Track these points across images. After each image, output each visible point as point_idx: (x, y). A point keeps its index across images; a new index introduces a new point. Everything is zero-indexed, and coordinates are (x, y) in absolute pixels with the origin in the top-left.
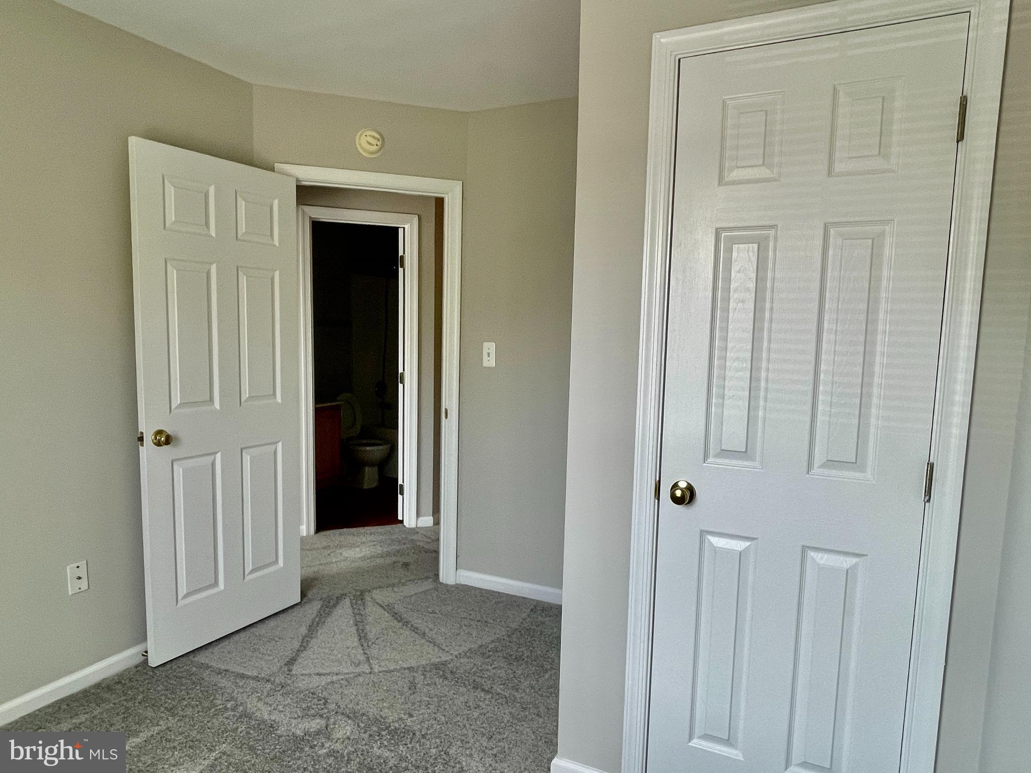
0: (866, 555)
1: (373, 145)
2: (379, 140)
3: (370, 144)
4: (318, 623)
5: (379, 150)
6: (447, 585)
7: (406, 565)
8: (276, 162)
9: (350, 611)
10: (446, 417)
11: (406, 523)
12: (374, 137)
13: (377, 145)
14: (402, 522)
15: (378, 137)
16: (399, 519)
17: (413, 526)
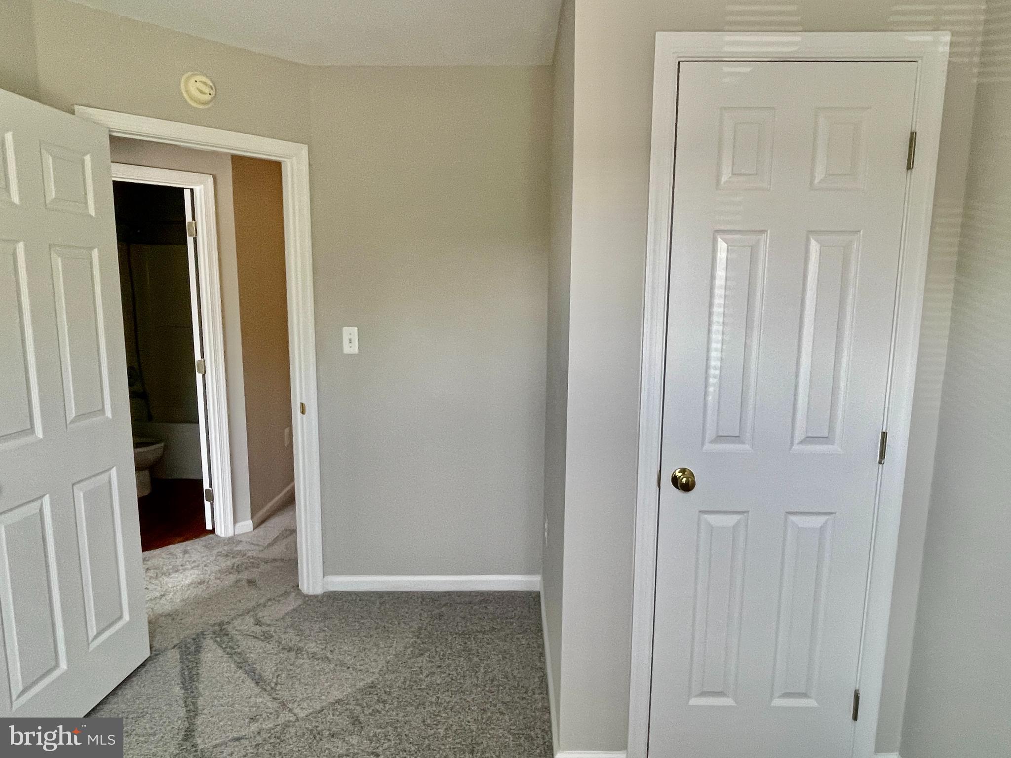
0: (835, 513)
1: (204, 93)
2: (212, 89)
3: (201, 92)
4: (191, 678)
5: (210, 101)
6: (316, 596)
7: (251, 582)
8: (76, 104)
9: (220, 652)
10: (303, 412)
11: (218, 531)
12: (205, 83)
13: (210, 94)
14: (213, 531)
15: (211, 84)
16: (207, 528)
17: (230, 533)
